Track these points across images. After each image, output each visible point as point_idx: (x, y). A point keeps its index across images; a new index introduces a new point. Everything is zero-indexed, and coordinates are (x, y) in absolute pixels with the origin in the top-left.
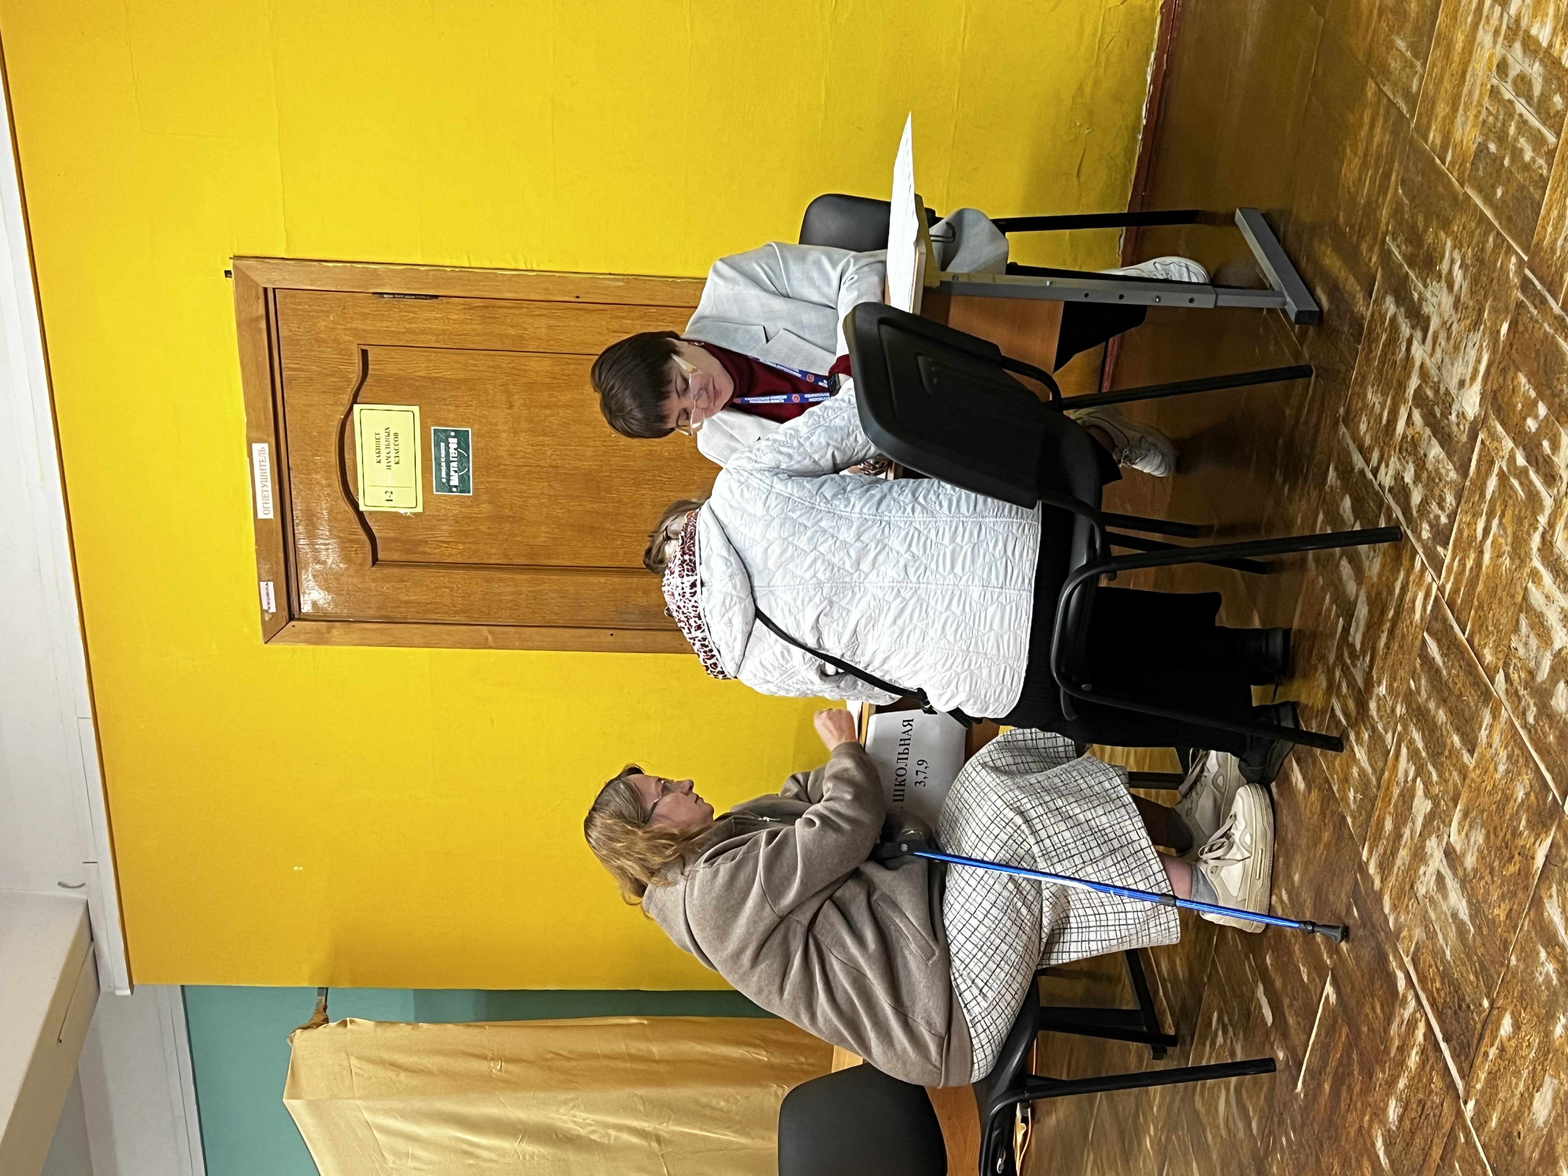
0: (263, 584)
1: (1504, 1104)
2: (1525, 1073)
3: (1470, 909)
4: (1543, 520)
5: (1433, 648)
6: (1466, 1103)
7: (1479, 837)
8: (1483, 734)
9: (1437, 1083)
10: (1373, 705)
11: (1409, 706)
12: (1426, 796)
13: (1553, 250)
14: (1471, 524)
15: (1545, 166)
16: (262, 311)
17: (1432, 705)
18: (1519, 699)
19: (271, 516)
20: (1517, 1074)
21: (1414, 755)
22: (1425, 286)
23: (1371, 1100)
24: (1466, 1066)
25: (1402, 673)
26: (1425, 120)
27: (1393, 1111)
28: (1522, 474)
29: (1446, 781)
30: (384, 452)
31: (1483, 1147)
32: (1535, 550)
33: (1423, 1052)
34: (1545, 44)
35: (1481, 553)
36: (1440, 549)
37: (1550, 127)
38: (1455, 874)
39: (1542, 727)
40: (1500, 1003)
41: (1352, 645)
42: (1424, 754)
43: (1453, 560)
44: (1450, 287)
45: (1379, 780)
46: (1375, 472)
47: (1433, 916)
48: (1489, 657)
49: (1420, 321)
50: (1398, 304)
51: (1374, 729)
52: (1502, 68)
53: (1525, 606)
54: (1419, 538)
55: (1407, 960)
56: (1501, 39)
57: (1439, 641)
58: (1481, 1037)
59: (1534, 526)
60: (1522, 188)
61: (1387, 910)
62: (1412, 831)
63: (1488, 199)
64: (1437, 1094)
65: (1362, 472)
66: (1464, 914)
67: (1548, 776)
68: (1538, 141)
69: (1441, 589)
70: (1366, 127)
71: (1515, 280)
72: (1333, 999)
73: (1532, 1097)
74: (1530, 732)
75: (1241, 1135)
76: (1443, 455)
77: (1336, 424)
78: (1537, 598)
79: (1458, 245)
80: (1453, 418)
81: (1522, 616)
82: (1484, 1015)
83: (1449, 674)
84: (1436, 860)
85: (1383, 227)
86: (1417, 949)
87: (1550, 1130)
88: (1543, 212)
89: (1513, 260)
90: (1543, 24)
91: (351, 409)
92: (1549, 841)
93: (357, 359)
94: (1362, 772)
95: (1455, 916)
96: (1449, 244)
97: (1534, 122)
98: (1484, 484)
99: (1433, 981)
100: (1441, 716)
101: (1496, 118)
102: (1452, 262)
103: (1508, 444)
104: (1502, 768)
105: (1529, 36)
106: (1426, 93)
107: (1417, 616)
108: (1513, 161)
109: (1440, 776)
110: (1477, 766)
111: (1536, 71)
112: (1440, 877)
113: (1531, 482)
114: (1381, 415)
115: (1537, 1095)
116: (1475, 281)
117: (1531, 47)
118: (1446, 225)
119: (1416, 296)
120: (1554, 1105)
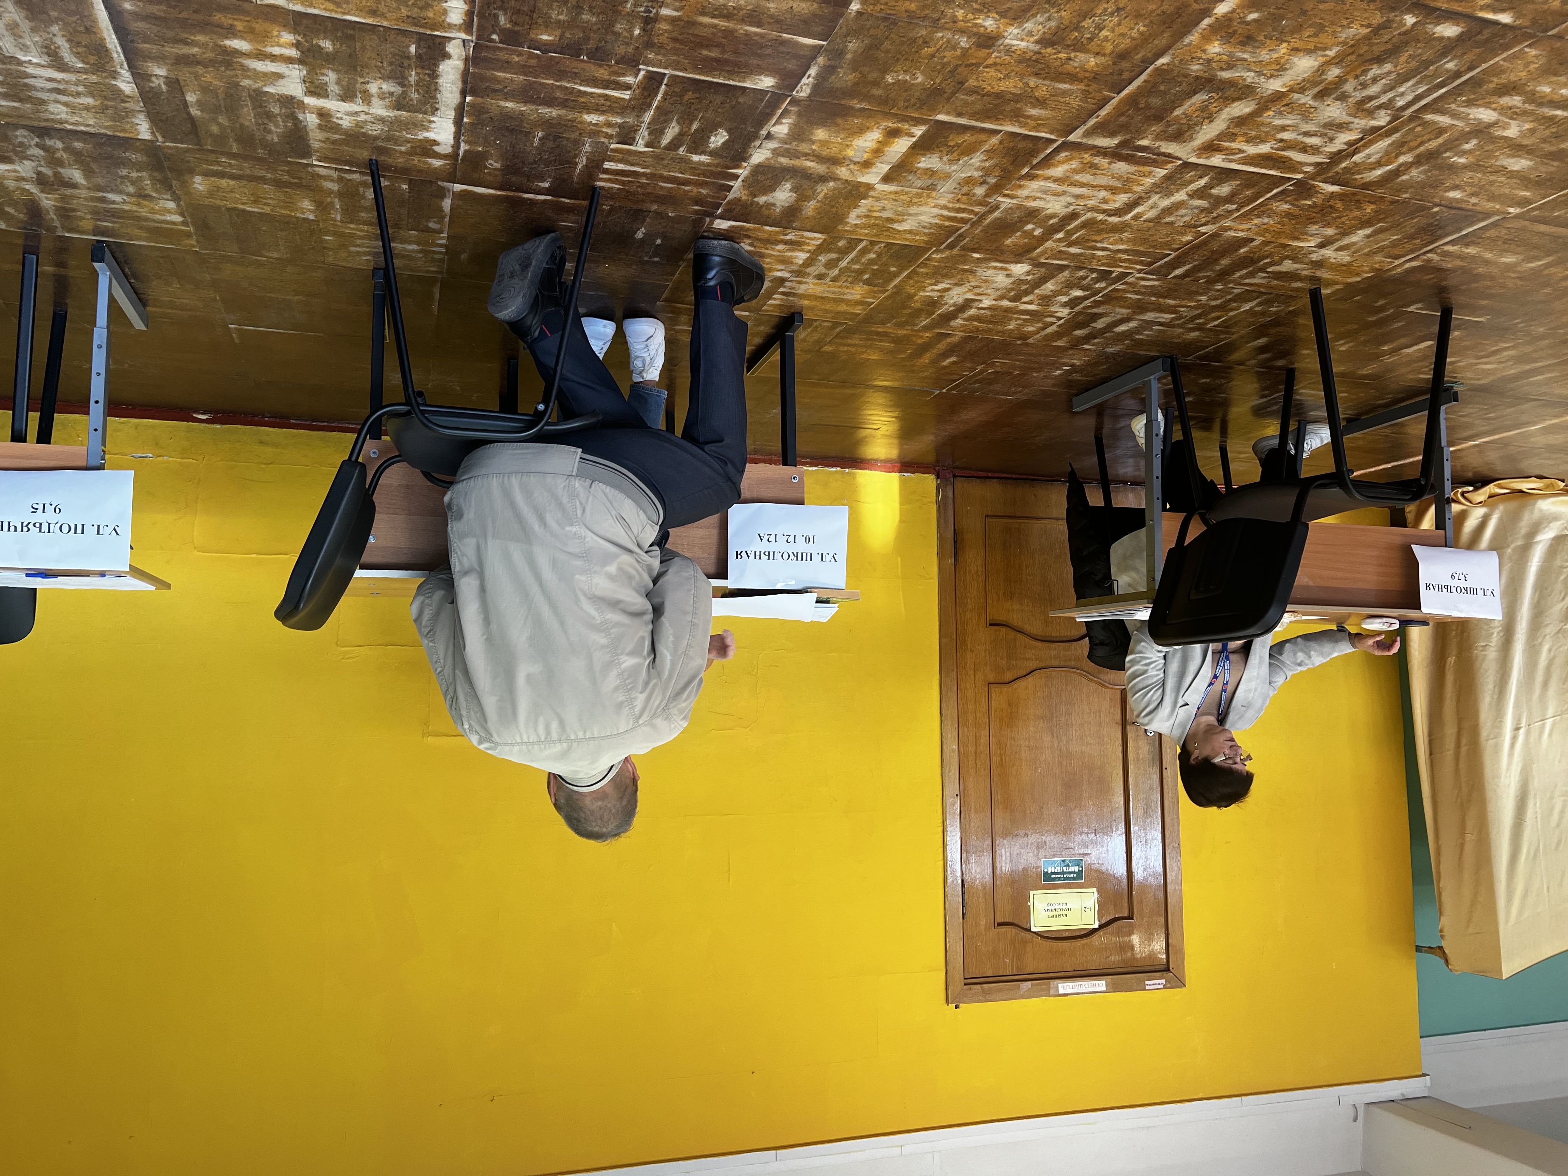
0: (1147, 988)
1: (1514, 189)
2: (1492, 178)
3: (1366, 227)
4: (1101, 217)
5: (1178, 272)
6: (1510, 213)
7: (1313, 228)
8: (1241, 234)
9: (1492, 233)
10: (1214, 303)
11: (1217, 281)
12: (1280, 264)
13: (932, 234)
14: (1099, 259)
15: (880, 245)
16: (978, 987)
17: (1218, 268)
18: (1219, 216)
19: (1104, 982)
20: (1492, 183)
21: (1251, 275)
22: (946, 304)
23: (1499, 273)
24: (1480, 216)
25: (1194, 288)
26: (848, 316)
27: (1509, 259)
28: (1069, 233)
29: (1271, 253)
30: (1059, 913)
31: (1544, 198)
32: (1119, 219)
33: (1467, 245)
34: (808, 255)
35: (1118, 251)
36: (1114, 275)
37: (856, 246)
38: (1338, 240)
39: (1240, 199)
40: (1437, 200)
41: (1173, 319)
42: (1251, 269)
43: (1121, 266)
44: (948, 290)
45: (1265, 294)
46: (1060, 319)
47: (1366, 250)
48: (1189, 238)
49: (967, 304)
50: (956, 318)
51: (1230, 300)
52: (820, 277)
53: (1156, 221)
54: (1105, 288)
55: (1397, 262)
56: (804, 280)
57: (1175, 268)
58: (1461, 209)
59: (1103, 222)
60: (891, 256)
61: (1359, 279)
62: (1304, 269)
63: (896, 275)
64: (1500, 232)
65: (1059, 326)
66: (1368, 231)
67: (1275, 191)
68: (864, 251)
69: (1140, 271)
70: (850, 348)
71: (947, 253)
72: (1419, 305)
73: (1511, 171)
74: (1242, 207)
75: (1512, 353)
76: (1052, 281)
77: (1028, 345)
78: (1151, 214)
79: (923, 288)
80: (1029, 278)
81: (1164, 221)
82: (1444, 209)
83: (1197, 260)
84: (1328, 253)
85: (909, 332)
86: (1390, 257)
87: (1538, 157)
88: (907, 243)
89: (934, 256)
90: (796, 257)
91: (1034, 933)
92: (1321, 184)
93: (1003, 929)
94: (1258, 305)
95: (1368, 236)
96: (922, 294)
97: (852, 255)
98: (1073, 255)
99: (1415, 244)
100: (1225, 262)
101: (849, 276)
102: (933, 290)
103: (1049, 244)
104: (1266, 220)
105: (803, 264)
106: (833, 317)
107: (1156, 283)
108: (876, 264)
109: (1267, 257)
110: (1263, 235)
111: (823, 259)
112: (1340, 249)
113: (1075, 227)
114: (1024, 320)
115: (1510, 168)
116: (946, 276)
117: (808, 263)
118: (910, 297)
119: (952, 308)
120: (1519, 156)
